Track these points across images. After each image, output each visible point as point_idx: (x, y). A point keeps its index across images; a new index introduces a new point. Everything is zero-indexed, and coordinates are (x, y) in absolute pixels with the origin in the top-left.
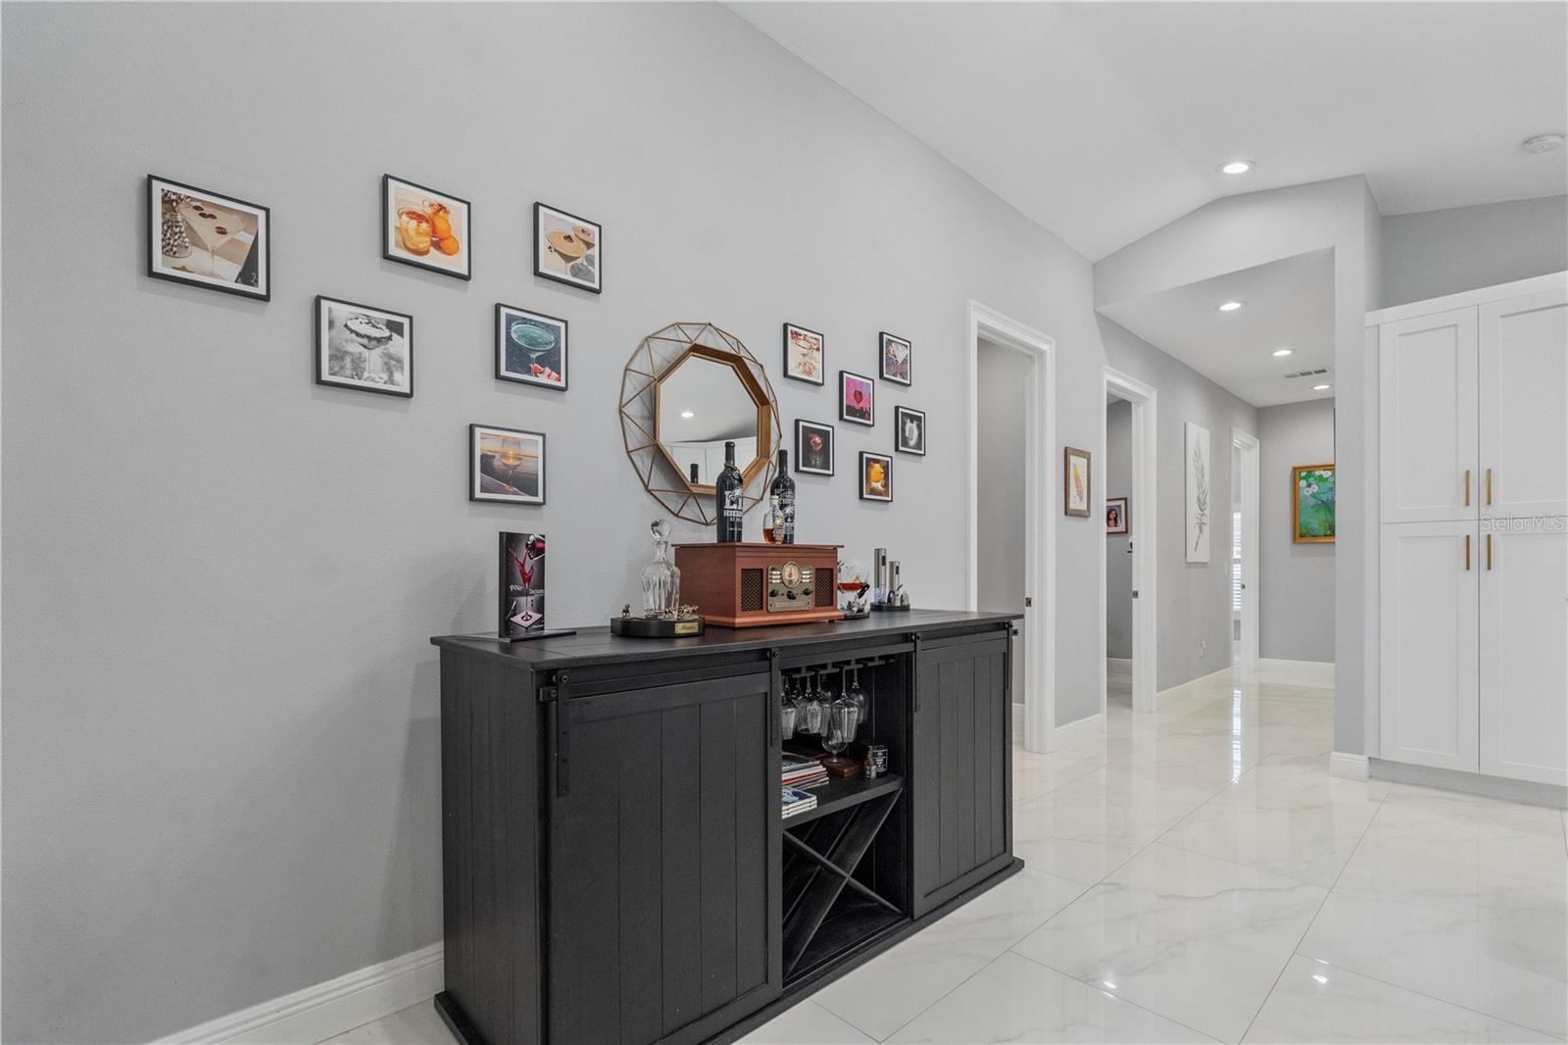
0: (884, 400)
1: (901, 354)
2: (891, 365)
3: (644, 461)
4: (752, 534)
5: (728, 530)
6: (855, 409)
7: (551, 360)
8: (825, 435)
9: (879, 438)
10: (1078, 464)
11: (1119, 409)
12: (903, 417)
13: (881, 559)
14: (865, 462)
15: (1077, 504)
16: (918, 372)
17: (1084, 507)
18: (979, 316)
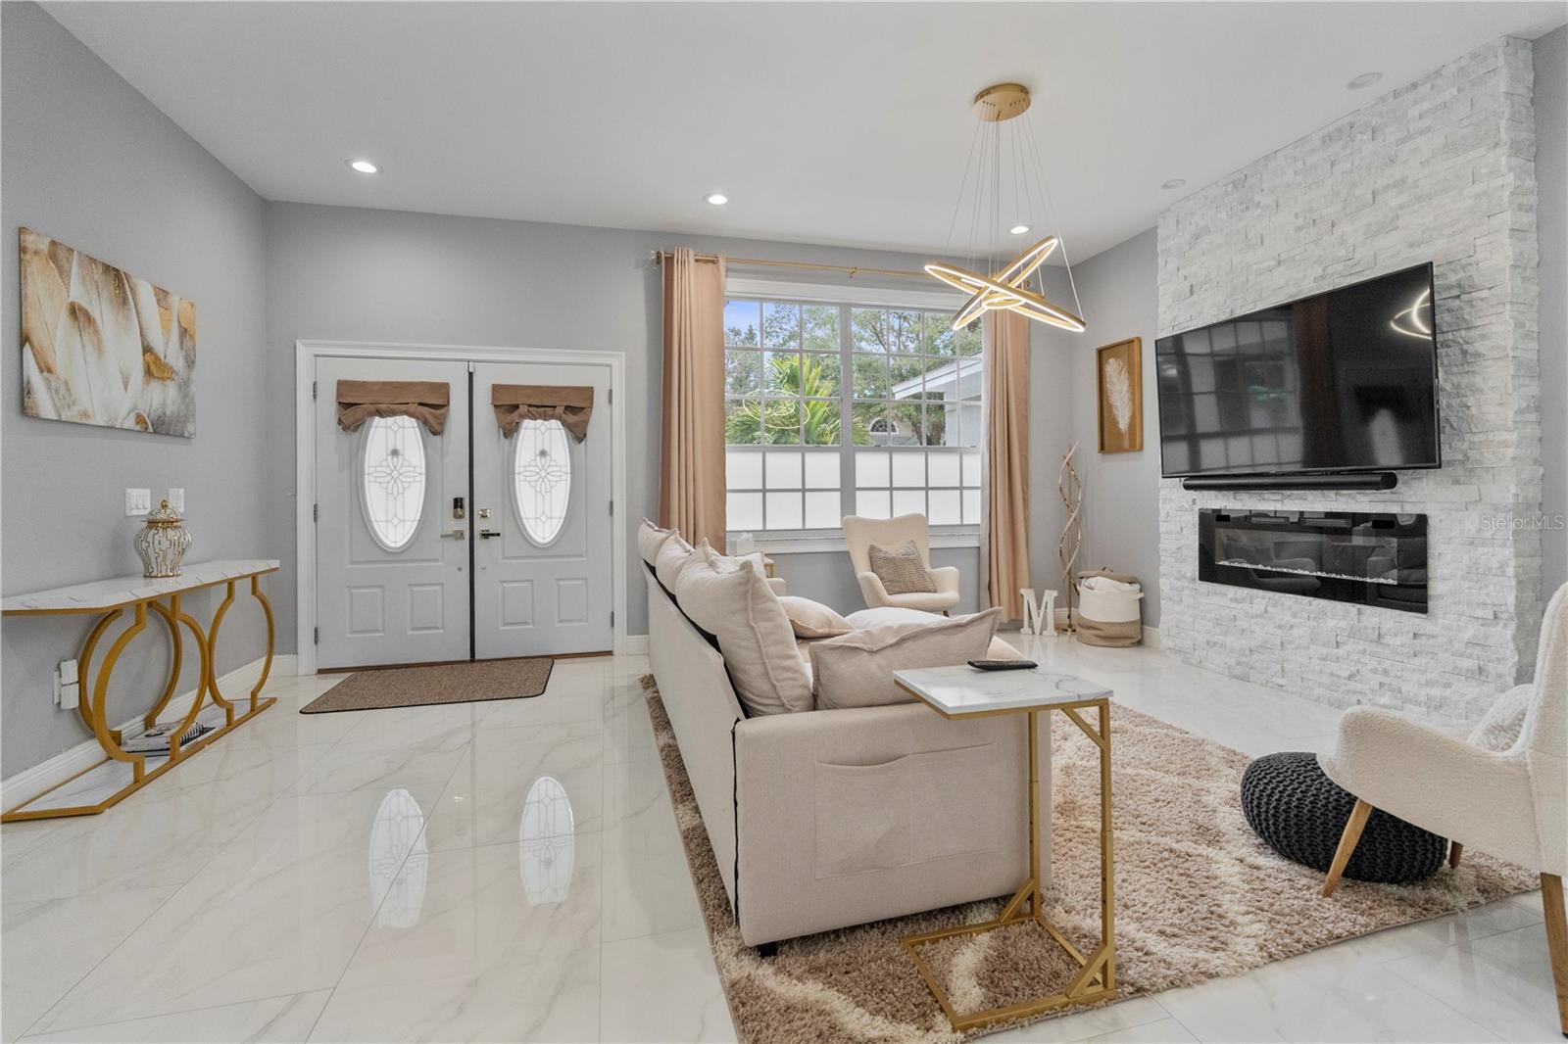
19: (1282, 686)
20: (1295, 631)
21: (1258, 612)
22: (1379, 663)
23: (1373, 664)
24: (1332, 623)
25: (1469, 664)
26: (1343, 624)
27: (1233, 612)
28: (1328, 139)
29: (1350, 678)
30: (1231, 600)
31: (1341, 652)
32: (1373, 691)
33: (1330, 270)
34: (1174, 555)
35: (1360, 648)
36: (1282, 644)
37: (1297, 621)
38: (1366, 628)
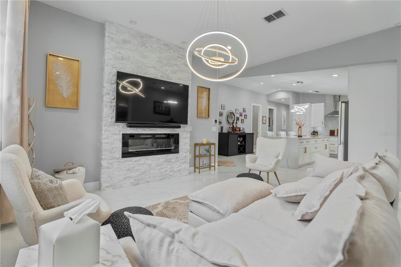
0: (243, 114)
1: (245, 110)
2: (244, 111)
3: (227, 121)
4: (235, 126)
5: (233, 126)
6: (241, 115)
7: (222, 115)
8: (239, 118)
9: (243, 117)
10: (264, 118)
11: (271, 111)
12: (245, 115)
13: (243, 128)
14: (242, 120)
15: (264, 122)
16: (246, 111)
17: (265, 123)
18: (253, 104)
19: (148, 181)
20: (152, 165)
21: (143, 163)
22: (171, 166)
23: (169, 167)
24: (161, 160)
25: (184, 161)
26: (163, 160)
27: (134, 165)
28: (165, 45)
29: (165, 172)
30: (134, 162)
31: (163, 167)
32: (169, 173)
33: (164, 76)
34: (110, 151)
35: (167, 164)
36: (149, 169)
37: (153, 162)
38: (168, 159)
